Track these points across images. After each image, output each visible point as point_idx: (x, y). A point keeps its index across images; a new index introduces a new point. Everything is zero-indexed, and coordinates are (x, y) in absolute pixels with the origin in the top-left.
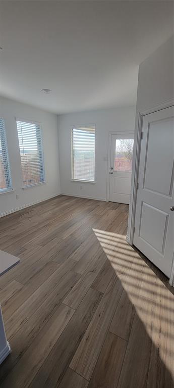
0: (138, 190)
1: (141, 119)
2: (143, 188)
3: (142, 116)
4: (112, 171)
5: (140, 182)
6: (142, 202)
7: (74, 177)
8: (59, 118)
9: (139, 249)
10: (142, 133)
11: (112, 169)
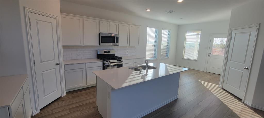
0: (227, 62)
1: (231, 31)
2: (231, 61)
3: (232, 30)
4: (210, 55)
5: (229, 58)
6: (230, 67)
7: (184, 57)
8: (179, 27)
9: (226, 89)
10: (231, 37)
11: (210, 53)
